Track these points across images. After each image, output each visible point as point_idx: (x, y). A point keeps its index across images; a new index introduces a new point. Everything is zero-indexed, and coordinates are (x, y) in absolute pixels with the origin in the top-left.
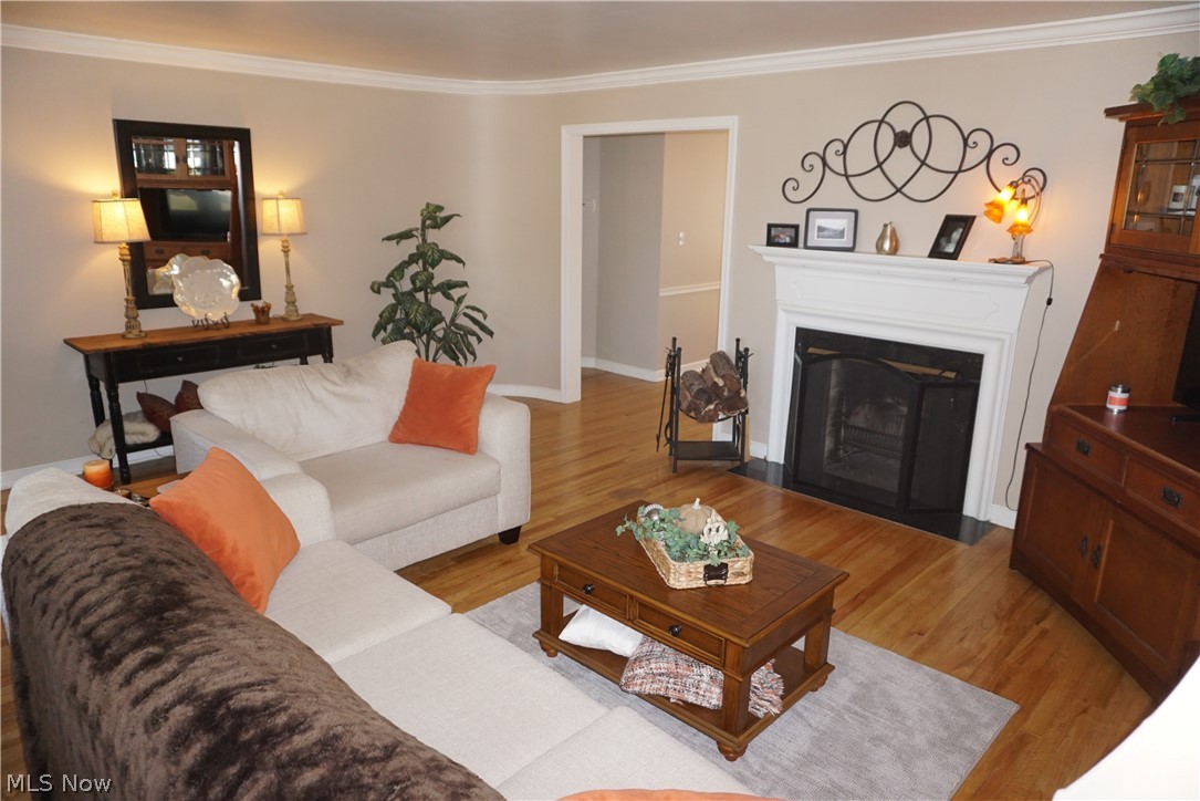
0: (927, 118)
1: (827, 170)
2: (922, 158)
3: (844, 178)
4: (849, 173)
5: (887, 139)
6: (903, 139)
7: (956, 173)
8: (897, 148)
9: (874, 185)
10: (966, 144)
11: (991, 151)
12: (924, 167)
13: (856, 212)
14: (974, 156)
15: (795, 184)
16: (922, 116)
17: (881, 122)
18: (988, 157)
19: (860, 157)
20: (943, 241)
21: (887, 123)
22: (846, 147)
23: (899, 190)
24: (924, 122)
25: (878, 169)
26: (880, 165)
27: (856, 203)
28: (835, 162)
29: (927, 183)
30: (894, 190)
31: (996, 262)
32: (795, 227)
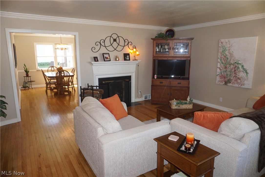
0: (118, 37)
1: (101, 45)
3: (105, 47)
4: (106, 46)
5: (112, 40)
6: (115, 40)
7: (124, 46)
8: (114, 42)
9: (111, 48)
10: (125, 42)
11: (128, 43)
12: (119, 45)
13: (109, 54)
14: (126, 43)
15: (94, 48)
16: (117, 36)
17: (111, 37)
18: (128, 44)
19: (107, 43)
20: (126, 58)
22: (104, 41)
23: (115, 49)
24: (118, 38)
26: (111, 45)
27: (108, 52)
28: (103, 44)
29: (119, 48)
30: (114, 49)
31: (134, 60)
32: (97, 57)
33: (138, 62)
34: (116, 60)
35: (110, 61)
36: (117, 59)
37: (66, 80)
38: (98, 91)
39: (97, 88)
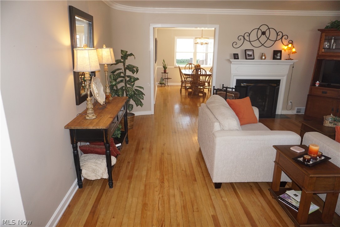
0: (269, 29)
1: (245, 40)
2: (268, 37)
3: (249, 42)
4: (251, 41)
5: (260, 33)
6: (264, 33)
7: (275, 41)
8: (262, 35)
9: (257, 44)
10: (277, 35)
11: (282, 37)
12: (268, 40)
13: (253, 50)
14: (279, 37)
15: (236, 43)
16: (268, 28)
17: (259, 29)
19: (253, 37)
21: (260, 29)
22: (249, 35)
23: (263, 45)
24: (268, 30)
25: (258, 40)
26: (258, 39)
27: (252, 48)
28: (247, 38)
29: (269, 43)
30: (261, 45)
32: (238, 54)
33: (292, 62)
34: (261, 59)
35: (254, 59)
36: (264, 58)
37: (202, 80)
38: (233, 94)
39: (232, 90)
